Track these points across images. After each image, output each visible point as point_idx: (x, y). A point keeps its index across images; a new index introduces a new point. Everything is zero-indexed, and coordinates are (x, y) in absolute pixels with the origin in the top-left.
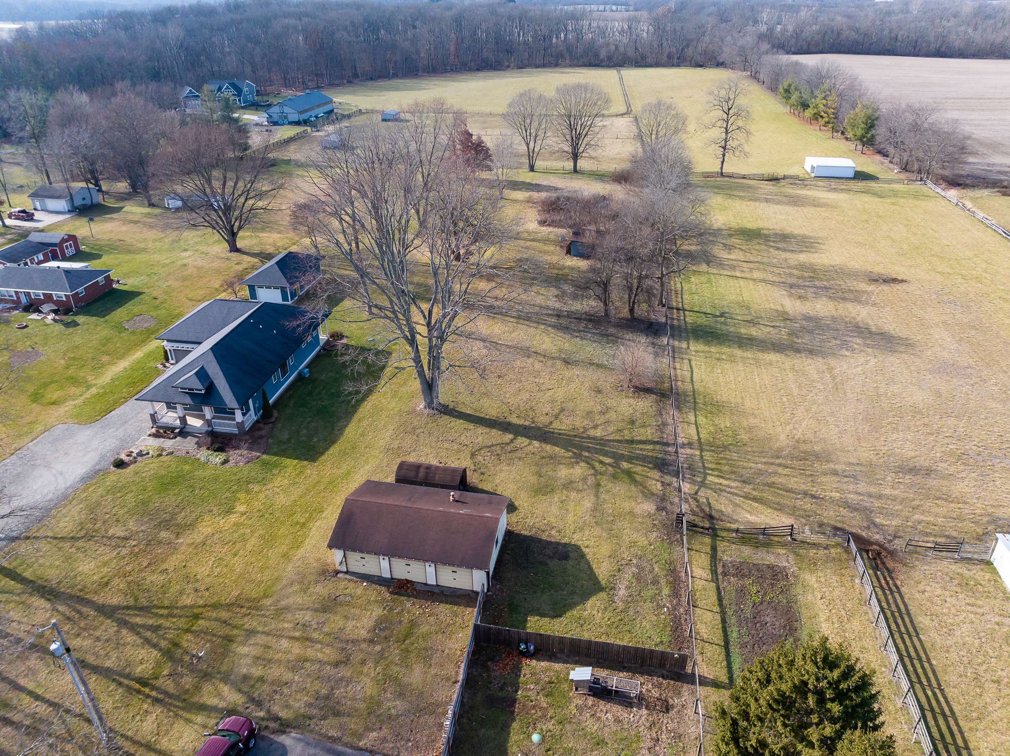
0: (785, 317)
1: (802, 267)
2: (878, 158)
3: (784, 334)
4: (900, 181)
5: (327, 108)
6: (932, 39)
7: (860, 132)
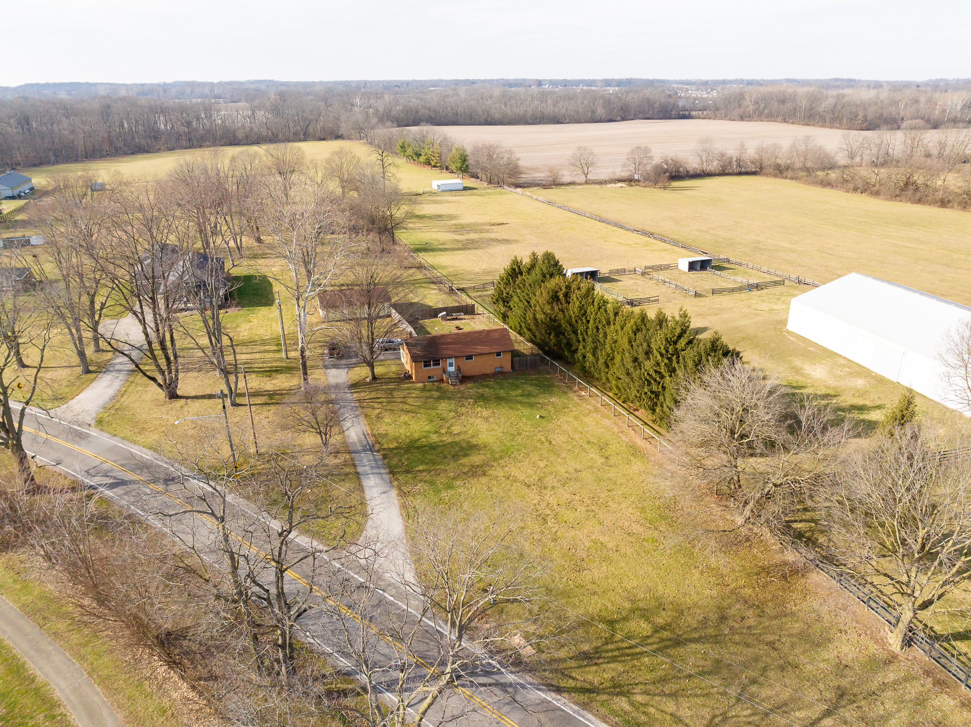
0: (458, 241)
1: (455, 225)
2: (473, 179)
3: (460, 245)
4: (489, 188)
5: (28, 186)
6: (481, 113)
7: (459, 165)
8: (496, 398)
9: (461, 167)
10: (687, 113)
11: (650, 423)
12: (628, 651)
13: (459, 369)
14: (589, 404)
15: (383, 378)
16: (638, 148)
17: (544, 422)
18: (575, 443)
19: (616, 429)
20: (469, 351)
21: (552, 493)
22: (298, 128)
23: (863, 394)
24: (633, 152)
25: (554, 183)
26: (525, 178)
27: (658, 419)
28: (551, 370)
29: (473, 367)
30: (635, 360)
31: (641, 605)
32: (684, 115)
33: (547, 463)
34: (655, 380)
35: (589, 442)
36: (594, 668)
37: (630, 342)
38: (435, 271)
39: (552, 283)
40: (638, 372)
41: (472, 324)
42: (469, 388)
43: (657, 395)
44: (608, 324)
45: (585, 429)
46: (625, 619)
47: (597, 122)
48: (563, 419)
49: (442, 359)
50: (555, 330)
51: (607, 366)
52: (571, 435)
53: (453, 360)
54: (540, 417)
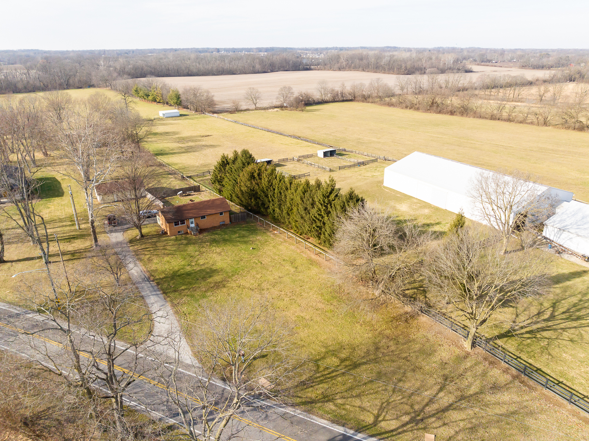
0: (182, 148)
1: (178, 138)
2: (185, 110)
3: (183, 150)
4: (196, 115)
6: (184, 69)
7: (175, 101)
8: (223, 240)
9: (177, 102)
10: (308, 67)
11: (318, 245)
12: (328, 376)
13: (197, 225)
14: (280, 238)
15: (148, 236)
16: (285, 87)
17: (255, 252)
18: (276, 262)
19: (298, 251)
20: (202, 213)
21: (268, 292)
22: (62, 81)
23: (429, 217)
24: (282, 90)
25: (237, 110)
26: (218, 107)
27: (322, 242)
28: (254, 221)
29: (206, 223)
30: (306, 209)
31: (331, 348)
32: (307, 68)
33: (261, 275)
34: (319, 220)
35: (284, 260)
36: (311, 389)
37: (301, 199)
38: (170, 167)
39: (249, 168)
40: (308, 215)
41: (200, 197)
42: (205, 236)
43: (320, 228)
44: (286, 190)
45: (281, 253)
46: (323, 358)
47: (256, 73)
48: (266, 248)
49: (186, 219)
50: (253, 196)
51: (289, 215)
52: (273, 257)
53: (193, 220)
54: (253, 248)
